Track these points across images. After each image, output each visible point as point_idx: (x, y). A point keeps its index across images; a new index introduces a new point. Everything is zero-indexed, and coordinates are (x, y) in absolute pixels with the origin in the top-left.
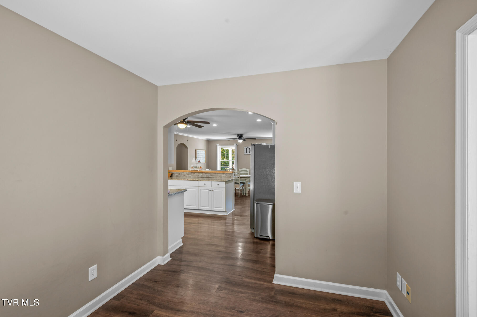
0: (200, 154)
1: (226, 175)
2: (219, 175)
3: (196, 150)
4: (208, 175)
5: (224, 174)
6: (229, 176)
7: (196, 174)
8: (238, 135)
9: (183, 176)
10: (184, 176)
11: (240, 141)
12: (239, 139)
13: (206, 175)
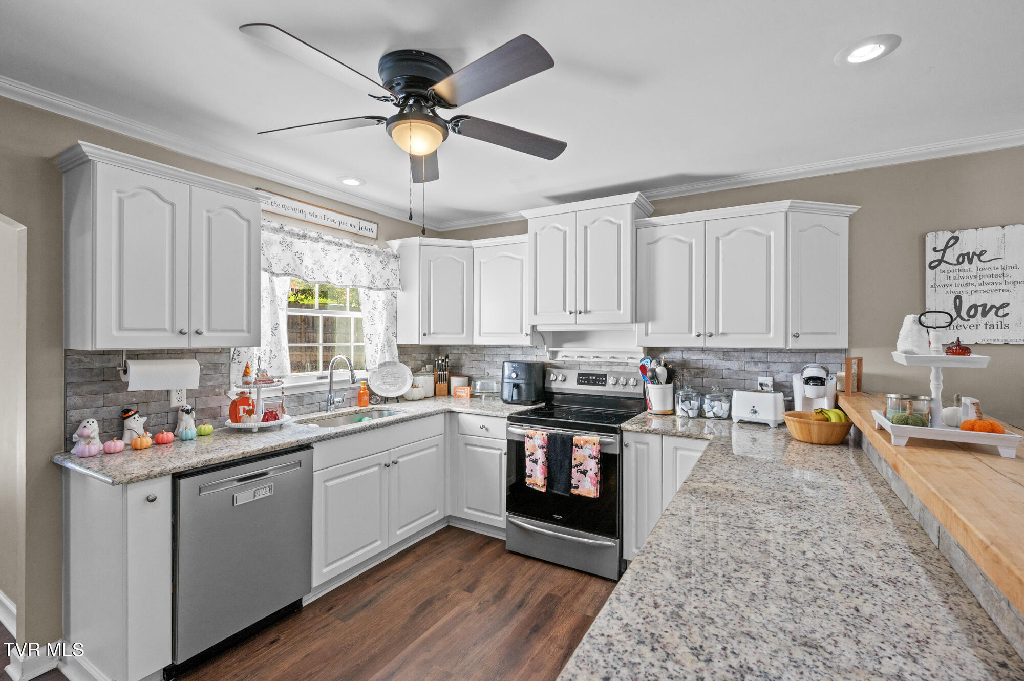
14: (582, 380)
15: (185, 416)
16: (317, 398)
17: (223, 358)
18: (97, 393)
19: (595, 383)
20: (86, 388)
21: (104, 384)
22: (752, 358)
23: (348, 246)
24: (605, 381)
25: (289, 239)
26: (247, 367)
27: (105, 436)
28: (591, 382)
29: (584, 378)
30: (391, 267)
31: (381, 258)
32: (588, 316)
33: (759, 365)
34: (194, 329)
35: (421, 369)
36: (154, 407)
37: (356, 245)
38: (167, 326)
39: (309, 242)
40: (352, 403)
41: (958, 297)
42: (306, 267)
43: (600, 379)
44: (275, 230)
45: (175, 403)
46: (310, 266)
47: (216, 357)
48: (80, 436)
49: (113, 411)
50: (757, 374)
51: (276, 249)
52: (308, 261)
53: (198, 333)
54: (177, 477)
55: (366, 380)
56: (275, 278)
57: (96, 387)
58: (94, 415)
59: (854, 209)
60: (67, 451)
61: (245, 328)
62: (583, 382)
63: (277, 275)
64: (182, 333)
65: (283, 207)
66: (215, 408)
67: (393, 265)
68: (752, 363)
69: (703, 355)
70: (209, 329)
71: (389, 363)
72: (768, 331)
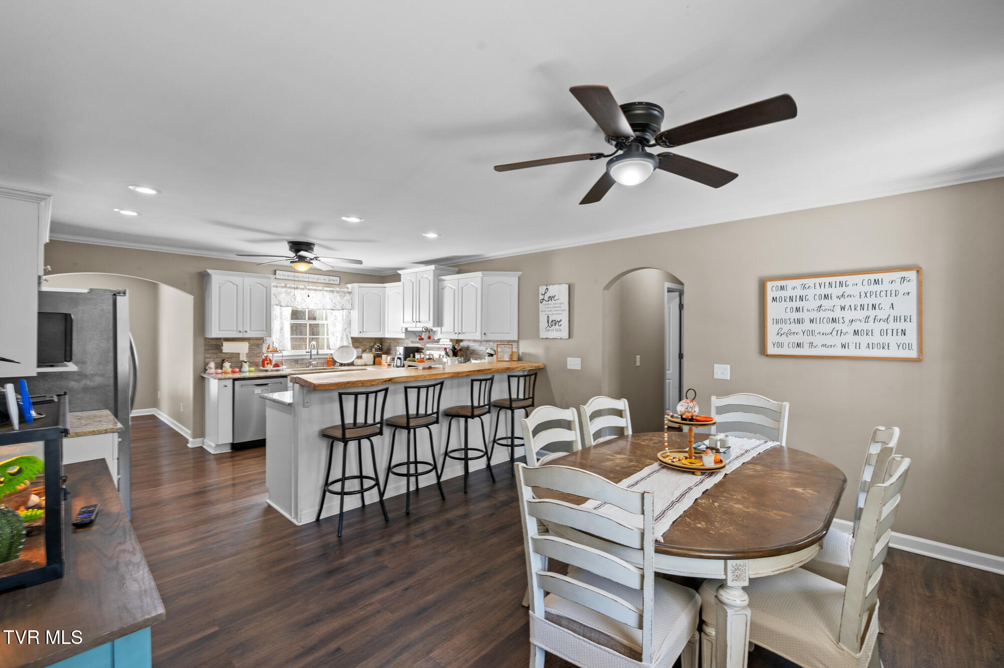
15: (244, 364)
16: (305, 361)
17: (260, 342)
18: (215, 353)
20: (211, 351)
21: (217, 350)
23: (320, 290)
25: (289, 290)
26: (269, 345)
27: (216, 368)
30: (345, 298)
31: (340, 294)
32: (420, 324)
34: (244, 331)
35: (366, 350)
36: (234, 360)
37: (325, 289)
38: (235, 329)
39: (299, 290)
40: (325, 365)
41: (548, 317)
42: (298, 302)
44: (283, 287)
45: (241, 359)
46: (300, 301)
47: (258, 341)
48: (209, 367)
49: (219, 360)
51: (283, 295)
52: (299, 299)
53: (246, 332)
54: (235, 380)
55: (332, 354)
56: (282, 308)
57: (214, 351)
58: (213, 361)
59: (520, 273)
60: (205, 373)
61: (265, 330)
63: (283, 307)
64: (240, 332)
65: (288, 276)
66: (257, 362)
67: (348, 297)
70: (251, 330)
71: (345, 346)
72: (476, 332)
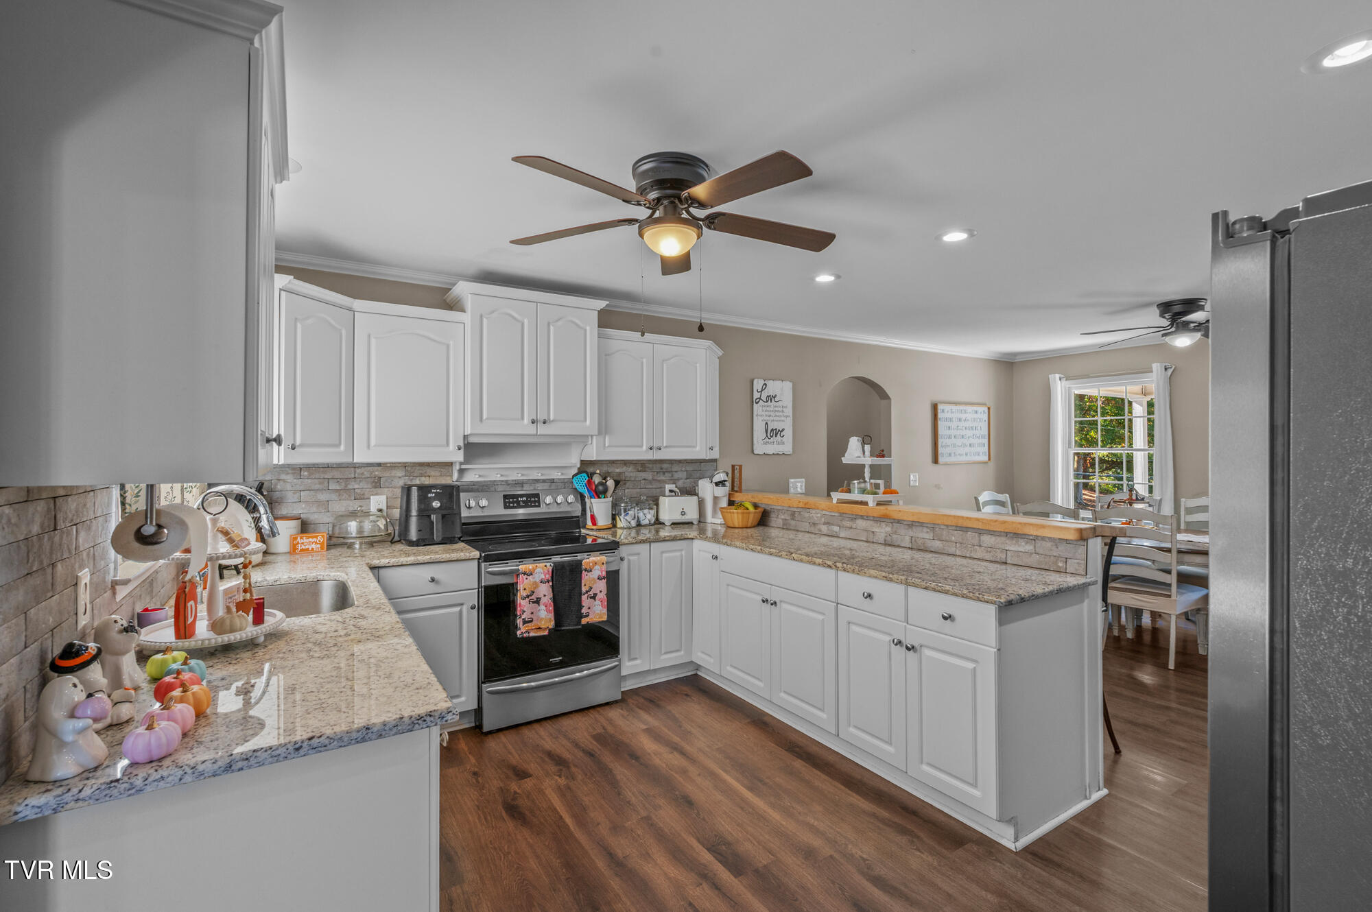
0: (961, 424)
1: (1029, 548)
2: (988, 540)
3: (935, 408)
4: (924, 535)
5: (1022, 542)
6: (1060, 557)
7: (861, 523)
8: (1165, 307)
9: (806, 526)
10: (812, 529)
11: (1183, 341)
12: (1173, 329)
13: (911, 534)
14: (510, 503)
19: (526, 505)
22: (662, 469)
24: (539, 501)
28: (521, 504)
29: (510, 500)
33: (666, 474)
41: (766, 424)
43: (533, 500)
50: (665, 482)
62: (511, 505)
68: (661, 473)
69: (625, 467)
